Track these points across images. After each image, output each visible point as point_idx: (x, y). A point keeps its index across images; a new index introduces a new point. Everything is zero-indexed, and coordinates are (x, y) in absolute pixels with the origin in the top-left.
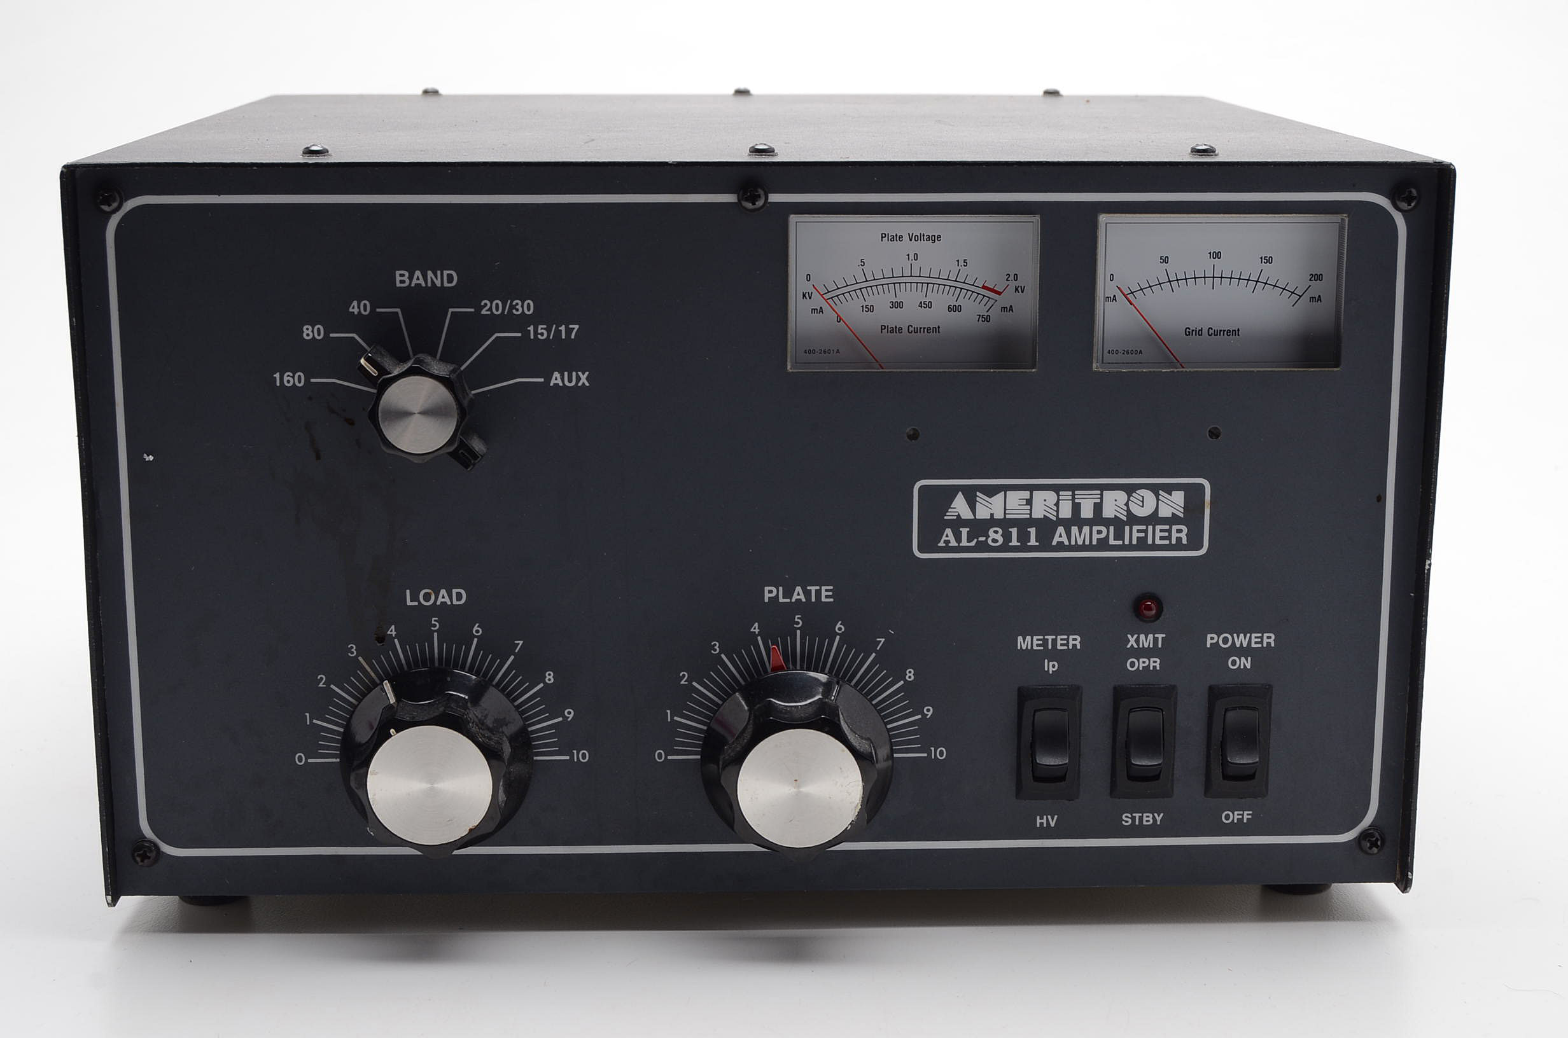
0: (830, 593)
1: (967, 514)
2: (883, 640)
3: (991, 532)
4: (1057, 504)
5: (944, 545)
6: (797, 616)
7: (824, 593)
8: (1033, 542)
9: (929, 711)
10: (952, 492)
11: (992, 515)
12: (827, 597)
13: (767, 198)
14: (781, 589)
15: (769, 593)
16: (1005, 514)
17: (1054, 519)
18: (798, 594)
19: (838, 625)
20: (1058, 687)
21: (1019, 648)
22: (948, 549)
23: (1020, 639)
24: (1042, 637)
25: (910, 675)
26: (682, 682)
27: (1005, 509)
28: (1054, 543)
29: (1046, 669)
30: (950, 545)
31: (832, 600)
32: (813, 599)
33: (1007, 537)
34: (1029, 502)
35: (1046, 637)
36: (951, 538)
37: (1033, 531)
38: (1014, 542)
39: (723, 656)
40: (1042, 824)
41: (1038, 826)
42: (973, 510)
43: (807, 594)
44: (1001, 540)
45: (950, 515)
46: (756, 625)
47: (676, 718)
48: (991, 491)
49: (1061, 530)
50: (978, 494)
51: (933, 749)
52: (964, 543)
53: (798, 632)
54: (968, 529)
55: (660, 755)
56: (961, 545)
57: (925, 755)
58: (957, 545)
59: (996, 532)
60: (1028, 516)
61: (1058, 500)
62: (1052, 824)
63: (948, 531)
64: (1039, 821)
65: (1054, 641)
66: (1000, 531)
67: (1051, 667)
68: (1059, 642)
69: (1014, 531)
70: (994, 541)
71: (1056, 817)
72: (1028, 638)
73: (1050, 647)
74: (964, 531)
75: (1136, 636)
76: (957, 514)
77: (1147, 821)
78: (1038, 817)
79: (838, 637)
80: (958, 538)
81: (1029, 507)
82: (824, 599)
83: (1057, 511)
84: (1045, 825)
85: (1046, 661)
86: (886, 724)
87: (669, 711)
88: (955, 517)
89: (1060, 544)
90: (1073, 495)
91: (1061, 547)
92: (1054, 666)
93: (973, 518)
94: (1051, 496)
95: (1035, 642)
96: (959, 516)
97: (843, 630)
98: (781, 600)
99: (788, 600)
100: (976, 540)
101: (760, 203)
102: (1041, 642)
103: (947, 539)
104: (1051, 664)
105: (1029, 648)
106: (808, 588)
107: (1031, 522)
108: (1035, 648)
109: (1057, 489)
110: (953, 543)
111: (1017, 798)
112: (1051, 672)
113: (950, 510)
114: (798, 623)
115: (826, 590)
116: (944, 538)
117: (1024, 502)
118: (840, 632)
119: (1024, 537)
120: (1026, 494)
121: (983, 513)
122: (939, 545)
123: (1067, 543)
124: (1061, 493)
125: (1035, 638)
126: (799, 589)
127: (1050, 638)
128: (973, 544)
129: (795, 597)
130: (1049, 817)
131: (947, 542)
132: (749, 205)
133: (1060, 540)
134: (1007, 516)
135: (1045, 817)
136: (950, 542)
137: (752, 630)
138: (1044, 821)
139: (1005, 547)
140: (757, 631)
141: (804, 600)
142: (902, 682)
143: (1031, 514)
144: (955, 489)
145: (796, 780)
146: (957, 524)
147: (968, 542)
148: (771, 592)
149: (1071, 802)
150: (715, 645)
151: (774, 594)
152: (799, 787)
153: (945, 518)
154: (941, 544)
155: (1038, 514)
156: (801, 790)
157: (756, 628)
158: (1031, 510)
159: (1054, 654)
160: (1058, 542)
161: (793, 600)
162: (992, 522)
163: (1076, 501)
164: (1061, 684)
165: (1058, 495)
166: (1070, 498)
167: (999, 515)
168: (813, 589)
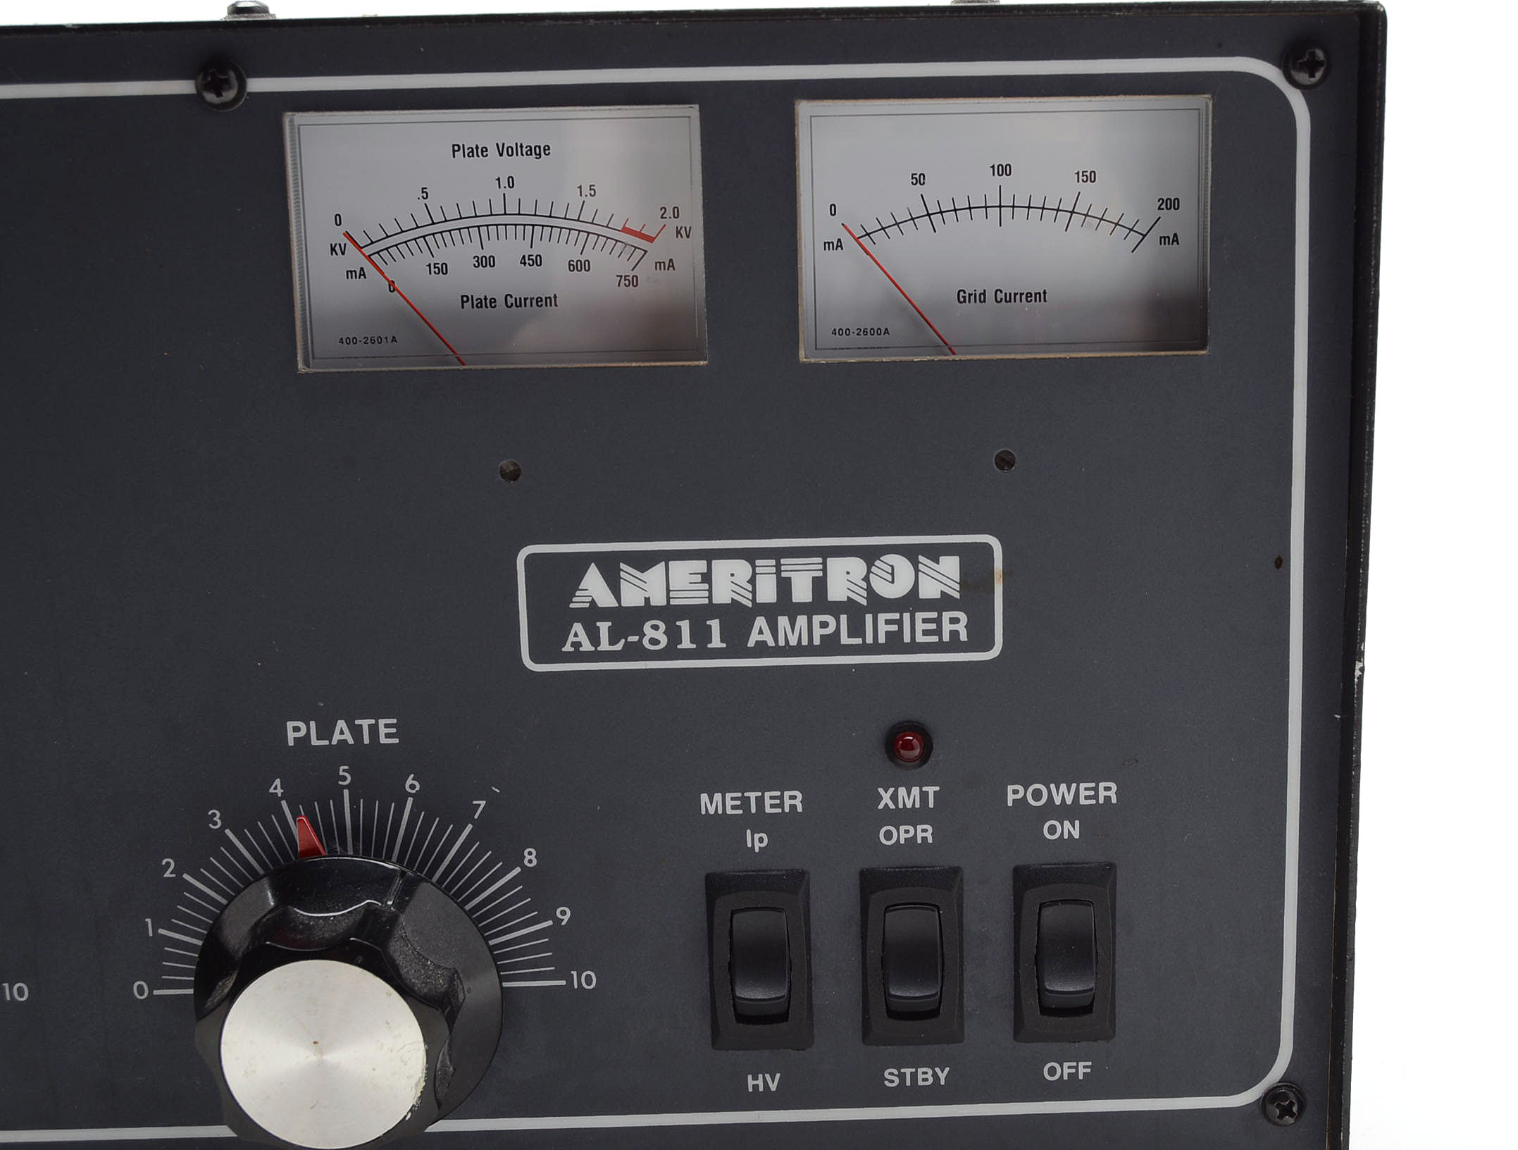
0: (394, 730)
1: (606, 599)
2: (483, 803)
3: (647, 628)
4: (752, 581)
5: (573, 649)
6: (342, 768)
7: (383, 731)
8: (716, 642)
9: (564, 915)
10: (578, 565)
11: (647, 600)
12: (388, 736)
13: (242, 85)
14: (313, 724)
15: (294, 730)
16: (668, 598)
17: (749, 604)
18: (342, 732)
19: (410, 781)
20: (769, 873)
21: (703, 812)
22: (578, 656)
23: (704, 798)
24: (739, 795)
25: (530, 857)
26: (167, 875)
27: (668, 591)
28: (751, 643)
29: (749, 845)
30: (581, 649)
31: (396, 741)
32: (366, 740)
33: (674, 634)
34: (707, 578)
35: (746, 794)
36: (583, 638)
37: (715, 625)
38: (686, 643)
39: (228, 832)
40: (756, 1087)
41: (750, 1090)
42: (617, 592)
43: (356, 731)
44: (664, 641)
45: (579, 601)
46: (278, 782)
47: (161, 931)
48: (643, 562)
49: (760, 622)
50: (622, 566)
51: (574, 973)
52: (605, 646)
53: (346, 792)
54: (610, 624)
55: (140, 989)
56: (599, 649)
57: (563, 983)
58: (593, 649)
59: (655, 628)
60: (706, 601)
61: (754, 574)
62: (773, 1087)
63: (578, 627)
64: (751, 1082)
65: (760, 801)
66: (662, 626)
67: (757, 841)
68: (768, 802)
69: (685, 625)
70: (654, 641)
71: (778, 1075)
72: (718, 797)
73: (753, 810)
74: (604, 627)
75: (891, 790)
76: (590, 599)
77: (925, 1080)
78: (750, 1077)
79: (410, 800)
80: (594, 638)
81: (706, 586)
82: (383, 740)
83: (754, 592)
84: (761, 1089)
85: (749, 832)
86: (486, 939)
87: (149, 921)
88: (587, 605)
89: (761, 645)
90: (778, 566)
91: (762, 650)
92: (761, 840)
93: (617, 605)
94: (741, 568)
95: (729, 803)
96: (593, 602)
97: (418, 788)
98: (315, 742)
99: (326, 742)
100: (623, 641)
101: (229, 95)
102: (738, 803)
103: (576, 639)
104: (757, 836)
105: (720, 812)
106: (357, 722)
107: (711, 610)
108: (729, 811)
109: (750, 556)
110: (587, 647)
111: (713, 1047)
112: (757, 850)
113: (578, 593)
114: (344, 779)
115: (387, 726)
116: (571, 638)
117: (699, 578)
118: (414, 791)
119: (700, 635)
120: (701, 566)
121: (632, 597)
122: (563, 649)
123: (771, 643)
124: (758, 562)
125: (729, 796)
126: (341, 724)
127: (753, 795)
128: (619, 647)
129: (337, 737)
130: (767, 1076)
131: (577, 645)
132: (210, 97)
133: (761, 638)
134: (673, 602)
135: (760, 1076)
136: (582, 646)
137: (272, 790)
138: (760, 1082)
139: (672, 651)
140: (279, 791)
141: (351, 741)
142: (518, 870)
143: (710, 597)
144: (586, 559)
145: (315, 1043)
146: (592, 615)
147: (612, 643)
148: (296, 729)
149: (801, 1052)
150: (214, 815)
151: (302, 733)
152: (321, 1052)
153: (572, 606)
154: (568, 648)
155: (723, 595)
156: (325, 1057)
157: (277, 788)
158: (710, 591)
159: (760, 821)
160: (757, 642)
161: (334, 742)
162: (647, 611)
163: (784, 575)
164: (774, 868)
165: (754, 567)
166: (774, 570)
167: (659, 600)
168: (365, 723)
